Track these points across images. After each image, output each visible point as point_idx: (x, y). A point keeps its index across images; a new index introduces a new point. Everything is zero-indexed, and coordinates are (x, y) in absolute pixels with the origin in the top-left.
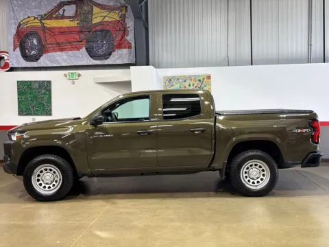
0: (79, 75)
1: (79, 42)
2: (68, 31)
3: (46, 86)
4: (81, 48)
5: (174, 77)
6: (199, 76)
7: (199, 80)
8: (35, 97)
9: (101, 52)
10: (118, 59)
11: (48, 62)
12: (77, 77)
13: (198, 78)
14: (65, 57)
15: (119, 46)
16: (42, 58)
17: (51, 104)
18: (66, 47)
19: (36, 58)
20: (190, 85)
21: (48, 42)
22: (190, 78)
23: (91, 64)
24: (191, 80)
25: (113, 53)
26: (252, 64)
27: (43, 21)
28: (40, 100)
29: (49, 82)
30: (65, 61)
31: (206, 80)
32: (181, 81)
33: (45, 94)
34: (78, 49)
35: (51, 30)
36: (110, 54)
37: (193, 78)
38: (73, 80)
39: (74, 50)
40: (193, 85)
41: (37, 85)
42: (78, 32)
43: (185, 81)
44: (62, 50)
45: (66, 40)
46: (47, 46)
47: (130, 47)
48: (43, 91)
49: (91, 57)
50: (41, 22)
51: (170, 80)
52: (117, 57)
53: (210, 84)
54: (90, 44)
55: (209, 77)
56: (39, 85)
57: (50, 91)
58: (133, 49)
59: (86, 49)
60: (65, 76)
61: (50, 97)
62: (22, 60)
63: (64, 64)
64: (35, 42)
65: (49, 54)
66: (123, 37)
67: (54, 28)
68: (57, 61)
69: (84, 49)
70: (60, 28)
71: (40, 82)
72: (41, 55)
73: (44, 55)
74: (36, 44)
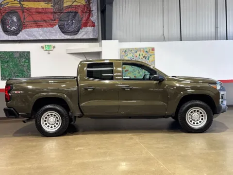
0: (54, 47)
1: (52, 20)
2: (44, 12)
3: (26, 55)
4: (55, 25)
5: (129, 49)
6: (146, 48)
7: (147, 52)
8: (17, 65)
9: (71, 29)
10: (84, 35)
11: (26, 36)
12: (52, 49)
13: (145, 50)
14: (41, 32)
15: (85, 25)
16: (21, 33)
17: (30, 70)
18: (42, 24)
19: (16, 33)
20: (140, 55)
21: (26, 20)
22: (140, 50)
23: (63, 38)
24: (141, 51)
25: (81, 30)
26: (181, 40)
27: (22, 3)
28: (20, 67)
29: (29, 53)
30: (41, 36)
31: (151, 51)
32: (133, 52)
33: (25, 62)
34: (52, 26)
35: (29, 10)
36: (78, 31)
37: (142, 50)
38: (48, 51)
39: (49, 27)
40: (142, 55)
41: (18, 55)
42: (52, 13)
43: (136, 52)
44: (38, 27)
45: (42, 18)
46: (26, 23)
47: (94, 26)
48: (24, 60)
49: (63, 33)
50: (20, 3)
51: (126, 51)
52: (84, 33)
53: (154, 54)
54: (62, 22)
55: (153, 49)
56: (20, 55)
57: (29, 59)
58: (96, 27)
59: (59, 26)
60: (42, 47)
61: (29, 64)
62: (3, 34)
63: (41, 38)
64: (15, 19)
65: (28, 29)
66: (88, 18)
67: (31, 9)
68: (34, 35)
69: (57, 26)
70: (37, 8)
71: (20, 52)
72: (21, 31)
73: (23, 30)
74: (16, 21)
